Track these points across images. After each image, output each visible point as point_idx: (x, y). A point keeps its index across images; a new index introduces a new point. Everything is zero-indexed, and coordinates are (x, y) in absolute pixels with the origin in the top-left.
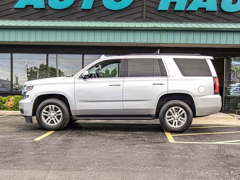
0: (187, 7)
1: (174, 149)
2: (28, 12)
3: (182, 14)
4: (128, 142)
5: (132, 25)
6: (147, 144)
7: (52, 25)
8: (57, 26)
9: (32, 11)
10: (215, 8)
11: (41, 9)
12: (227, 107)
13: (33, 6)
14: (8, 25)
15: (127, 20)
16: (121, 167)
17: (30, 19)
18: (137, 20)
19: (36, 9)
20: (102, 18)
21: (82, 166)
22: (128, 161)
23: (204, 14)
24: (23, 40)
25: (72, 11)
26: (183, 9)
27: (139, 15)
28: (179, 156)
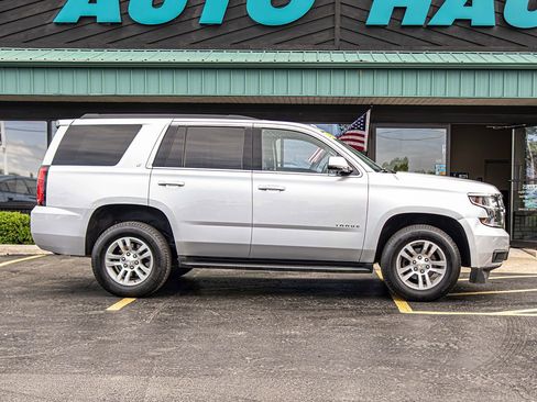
0: (429, 18)
1: (413, 329)
2: (84, 31)
3: (418, 34)
4: (312, 313)
5: (310, 57)
6: (354, 317)
7: (138, 60)
8: (149, 60)
9: (92, 29)
10: (491, 20)
11: (112, 24)
12: (518, 234)
13: (95, 18)
14: (42, 59)
15: (300, 46)
16: (303, 368)
17: (88, 47)
18: (321, 46)
19: (100, 23)
20: (244, 44)
21: (218, 365)
22: (317, 354)
23: (467, 34)
24: (75, 93)
25: (181, 29)
26: (422, 22)
27: (326, 36)
28: (425, 344)
